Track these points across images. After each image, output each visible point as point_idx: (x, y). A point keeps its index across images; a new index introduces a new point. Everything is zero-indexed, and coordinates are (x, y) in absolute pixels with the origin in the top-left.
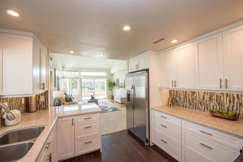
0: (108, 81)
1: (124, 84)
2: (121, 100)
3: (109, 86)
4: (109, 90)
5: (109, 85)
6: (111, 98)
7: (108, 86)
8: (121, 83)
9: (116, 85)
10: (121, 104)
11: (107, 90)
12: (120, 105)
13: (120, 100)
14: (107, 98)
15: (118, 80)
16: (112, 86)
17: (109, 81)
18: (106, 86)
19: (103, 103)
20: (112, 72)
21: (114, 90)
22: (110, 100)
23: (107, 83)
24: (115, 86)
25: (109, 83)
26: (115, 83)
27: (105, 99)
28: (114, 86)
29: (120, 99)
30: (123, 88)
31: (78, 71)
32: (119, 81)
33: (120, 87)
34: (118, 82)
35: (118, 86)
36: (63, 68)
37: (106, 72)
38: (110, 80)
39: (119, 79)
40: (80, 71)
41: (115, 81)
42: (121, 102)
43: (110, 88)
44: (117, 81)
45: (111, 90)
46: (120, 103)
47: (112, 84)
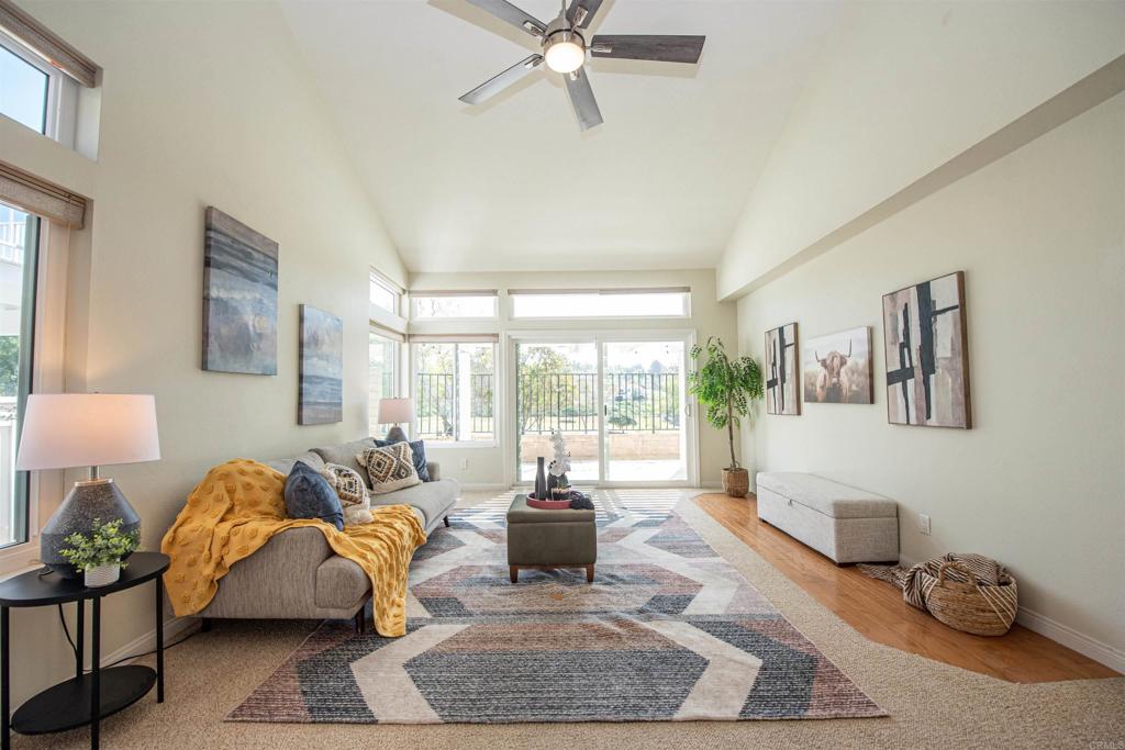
0: (697, 351)
1: (863, 362)
2: (839, 531)
3: (711, 393)
4: (709, 424)
5: (712, 386)
6: (724, 486)
7: (698, 390)
8: (824, 363)
9: (771, 384)
10: (842, 565)
11: (694, 420)
12: (831, 574)
13: (831, 522)
14: (695, 480)
15: (786, 342)
16: (731, 395)
17: (706, 357)
18: (685, 394)
19: (657, 524)
20: (730, 285)
21: (752, 425)
22: (716, 500)
23: (693, 368)
24: (756, 391)
25: (711, 369)
26: (754, 371)
27: (678, 493)
28: (746, 394)
29: (831, 513)
30: (854, 399)
31: (494, 292)
32: (804, 345)
33: (812, 398)
34: (789, 353)
35: (789, 386)
36: (411, 275)
37: (687, 289)
38: (714, 342)
39: (796, 325)
40: (510, 292)
41: (761, 353)
42: (840, 547)
43: (713, 411)
44: (783, 347)
45: (721, 422)
46: (833, 555)
47: (731, 374)
